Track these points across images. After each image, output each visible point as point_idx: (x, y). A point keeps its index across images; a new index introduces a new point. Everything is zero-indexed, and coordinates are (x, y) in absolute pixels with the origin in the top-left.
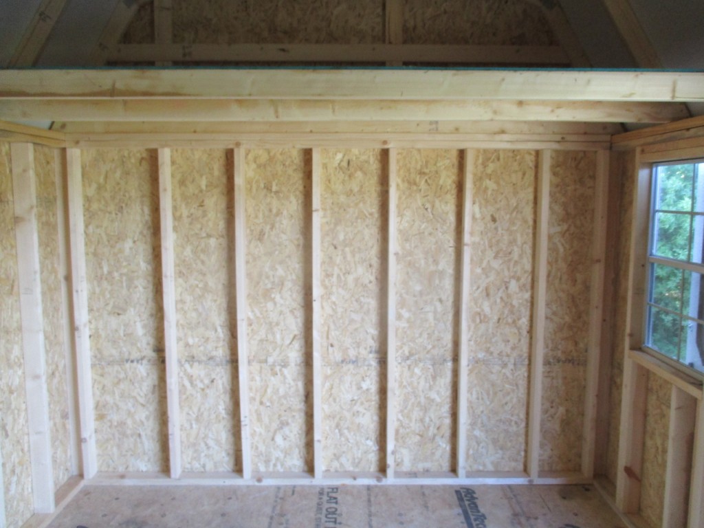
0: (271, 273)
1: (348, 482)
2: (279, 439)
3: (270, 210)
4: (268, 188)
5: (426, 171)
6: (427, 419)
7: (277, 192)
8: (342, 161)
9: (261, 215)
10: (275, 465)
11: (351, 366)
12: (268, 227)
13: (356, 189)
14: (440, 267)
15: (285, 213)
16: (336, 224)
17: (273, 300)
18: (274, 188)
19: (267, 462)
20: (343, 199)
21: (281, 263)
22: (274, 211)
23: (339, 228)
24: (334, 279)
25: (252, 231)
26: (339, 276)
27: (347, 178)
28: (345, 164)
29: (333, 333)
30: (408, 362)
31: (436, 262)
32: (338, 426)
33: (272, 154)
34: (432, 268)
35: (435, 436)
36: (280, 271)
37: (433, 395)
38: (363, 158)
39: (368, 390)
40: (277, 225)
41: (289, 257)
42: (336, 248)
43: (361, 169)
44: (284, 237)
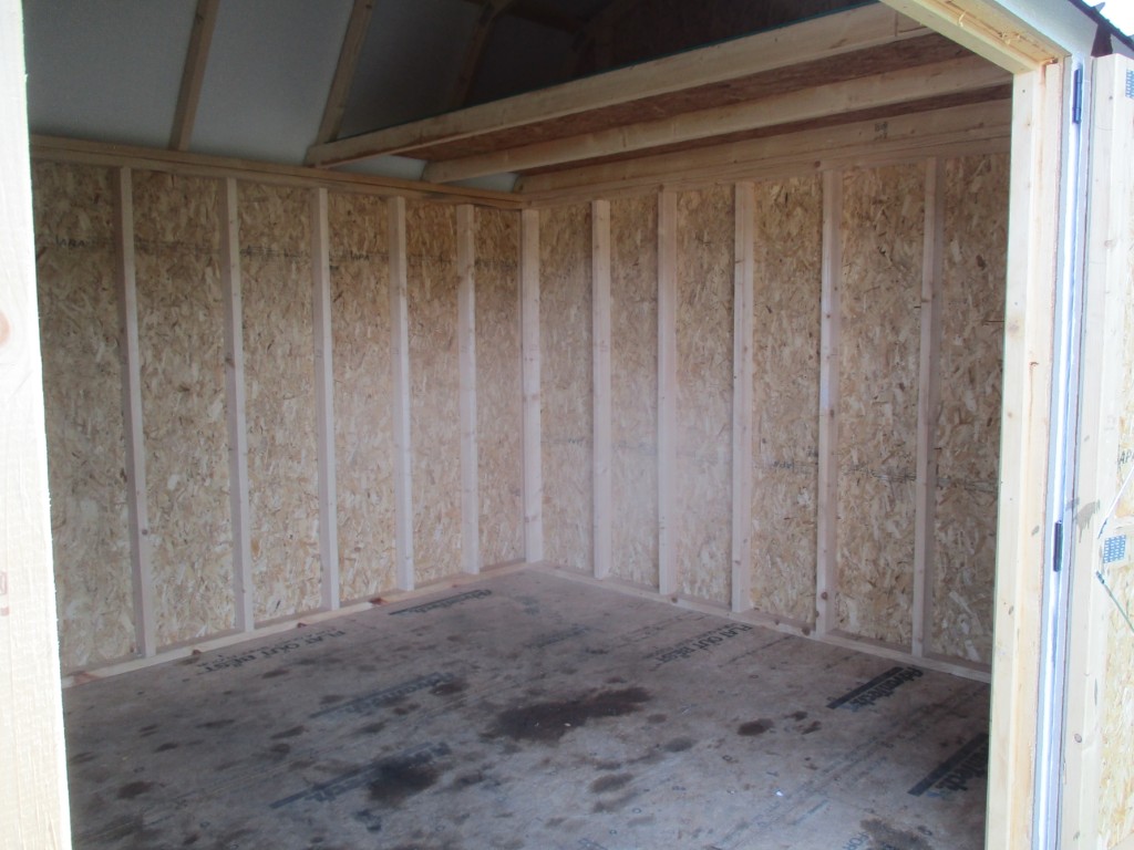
0: (701, 344)
1: (769, 625)
2: (705, 557)
3: (702, 266)
4: (699, 239)
5: (884, 198)
6: (882, 562)
7: (709, 243)
8: (779, 195)
9: (692, 273)
10: (700, 589)
11: (786, 472)
12: (699, 286)
13: (794, 232)
14: (902, 338)
15: (716, 268)
16: (771, 280)
17: (703, 378)
18: (706, 238)
19: (693, 583)
20: (779, 246)
21: (712, 331)
22: (705, 266)
23: (774, 285)
24: (768, 353)
25: (683, 292)
26: (773, 348)
27: (784, 218)
28: (782, 200)
29: (766, 425)
30: (858, 474)
31: (896, 330)
32: (769, 550)
33: (704, 197)
34: (891, 338)
35: (893, 588)
36: (710, 343)
37: (890, 527)
38: (804, 189)
39: (805, 507)
40: (708, 284)
41: (719, 324)
42: (770, 311)
43: (801, 205)
44: (715, 299)
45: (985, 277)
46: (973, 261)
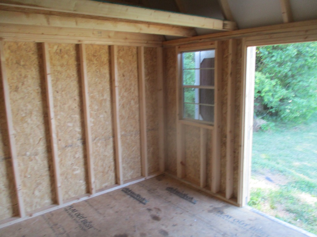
0: (24, 108)
1: (76, 201)
2: (37, 193)
3: (21, 75)
4: (18, 63)
5: (96, 55)
6: (104, 165)
7: (24, 66)
8: (57, 49)
9: (15, 78)
10: (36, 206)
11: (70, 148)
12: (20, 84)
13: (65, 63)
14: (105, 97)
15: (29, 76)
16: (57, 81)
17: (26, 122)
18: (22, 63)
19: (31, 206)
20: (59, 68)
21: (29, 102)
22: (23, 75)
23: (58, 83)
24: (58, 108)
25: (11, 87)
26: (60, 106)
27: (60, 58)
28: (58, 51)
29: (60, 134)
30: (95, 141)
31: (103, 95)
32: (66, 178)
33: (19, 45)
34: (101, 98)
35: (108, 171)
36: (29, 107)
37: (106, 154)
38: (67, 48)
39: (78, 157)
40: (25, 83)
41: (34, 99)
42: (58, 92)
43: (67, 53)
44: (30, 89)
45: (125, 79)
46: (122, 75)
